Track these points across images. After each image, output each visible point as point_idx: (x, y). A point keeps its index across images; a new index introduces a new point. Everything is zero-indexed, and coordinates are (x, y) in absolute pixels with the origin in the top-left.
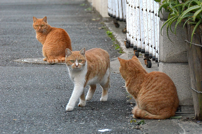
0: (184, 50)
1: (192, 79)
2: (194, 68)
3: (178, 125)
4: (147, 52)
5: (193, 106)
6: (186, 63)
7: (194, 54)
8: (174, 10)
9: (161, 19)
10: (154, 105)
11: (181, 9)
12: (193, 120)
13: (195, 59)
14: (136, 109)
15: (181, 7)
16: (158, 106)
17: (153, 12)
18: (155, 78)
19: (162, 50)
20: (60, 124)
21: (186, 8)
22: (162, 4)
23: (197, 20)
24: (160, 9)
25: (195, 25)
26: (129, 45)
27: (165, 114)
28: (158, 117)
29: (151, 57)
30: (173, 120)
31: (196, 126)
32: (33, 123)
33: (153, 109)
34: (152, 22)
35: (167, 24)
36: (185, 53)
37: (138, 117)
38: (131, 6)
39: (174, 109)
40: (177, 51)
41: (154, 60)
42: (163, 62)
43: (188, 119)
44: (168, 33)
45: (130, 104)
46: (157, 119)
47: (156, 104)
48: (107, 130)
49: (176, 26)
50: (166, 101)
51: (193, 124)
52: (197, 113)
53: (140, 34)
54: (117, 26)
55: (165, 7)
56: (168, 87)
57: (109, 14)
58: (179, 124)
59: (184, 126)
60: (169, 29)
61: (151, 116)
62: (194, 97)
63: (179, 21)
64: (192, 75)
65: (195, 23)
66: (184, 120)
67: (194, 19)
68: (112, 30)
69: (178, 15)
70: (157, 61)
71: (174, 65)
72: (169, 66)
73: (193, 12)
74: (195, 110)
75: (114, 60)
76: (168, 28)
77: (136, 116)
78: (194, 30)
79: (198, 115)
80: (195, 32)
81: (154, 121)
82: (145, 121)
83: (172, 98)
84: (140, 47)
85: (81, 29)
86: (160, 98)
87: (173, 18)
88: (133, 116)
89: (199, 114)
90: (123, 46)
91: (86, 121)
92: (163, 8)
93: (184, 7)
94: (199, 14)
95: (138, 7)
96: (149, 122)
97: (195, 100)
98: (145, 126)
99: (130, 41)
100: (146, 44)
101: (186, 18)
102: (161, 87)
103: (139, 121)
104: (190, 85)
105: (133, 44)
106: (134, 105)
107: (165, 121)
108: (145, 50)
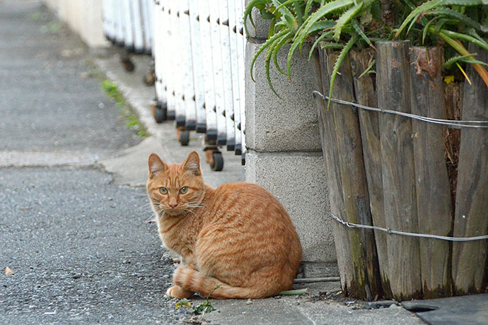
0: (311, 117)
1: (332, 193)
2: (337, 163)
3: (298, 312)
4: (210, 130)
5: (336, 262)
6: (318, 151)
7: (338, 127)
8: (284, 12)
9: (248, 38)
10: (233, 264)
11: (302, 10)
12: (336, 298)
13: (340, 139)
15: (303, 5)
17: (227, 24)
18: (232, 197)
19: (253, 119)
21: (316, 6)
23: (344, 37)
24: (249, 12)
25: (339, 50)
26: (163, 115)
27: (263, 282)
28: (247, 292)
29: (223, 142)
30: (284, 299)
31: (344, 312)
33: (233, 273)
34: (226, 50)
35: (268, 51)
36: (315, 126)
38: (166, 10)
40: (292, 121)
41: (231, 148)
42: (256, 151)
43: (322, 296)
44: (268, 73)
45: (171, 262)
46: (245, 298)
49: (290, 54)
50: (266, 249)
51: (336, 306)
52: (345, 278)
53: (192, 84)
54: (129, 67)
55: (261, 4)
56: (267, 215)
57: (108, 38)
58: (301, 309)
59: (313, 313)
60: (272, 64)
61: (228, 290)
62: (339, 238)
63: (298, 41)
64: (331, 183)
65: (340, 45)
66: (314, 299)
67: (337, 36)
68: (115, 77)
69: (296, 25)
70: (239, 152)
71: (286, 157)
72: (273, 160)
73: (333, 16)
74: (342, 273)
75: (124, 155)
76: (268, 62)
78: (337, 65)
79: (349, 285)
80: (339, 70)
81: (236, 303)
82: (212, 302)
83: (280, 241)
84: (193, 118)
85: (33, 78)
86: (248, 245)
87: (282, 35)
89: (353, 283)
90: (148, 119)
91: (61, 308)
92: (254, 9)
94: (349, 22)
95: (188, 13)
96: (222, 307)
97: (340, 246)
98: (212, 316)
99: (166, 104)
100: (209, 108)
101: (316, 33)
102: (250, 217)
103: (198, 304)
104: (327, 210)
105: (174, 112)
107: (264, 302)
108: (205, 125)
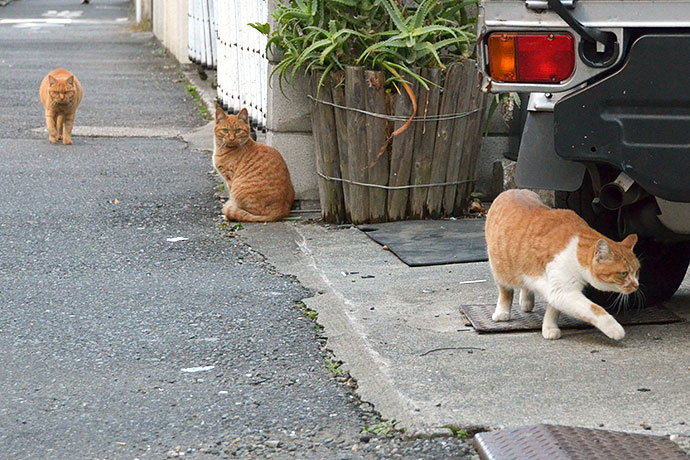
0: (306, 111)
1: (318, 158)
2: (321, 142)
3: (295, 231)
5: (319, 201)
6: (310, 132)
7: (322, 118)
8: (290, 46)
9: (270, 62)
10: (255, 200)
11: (301, 46)
12: (319, 223)
13: (323, 125)
14: (230, 206)
15: (302, 42)
16: (263, 200)
17: (259, 52)
18: (260, 154)
19: (271, 112)
20: (105, 229)
21: (309, 43)
22: (272, 37)
23: (326, 63)
24: (269, 45)
25: (323, 71)
27: (275, 213)
28: (264, 218)
29: (256, 125)
30: (287, 223)
31: (323, 231)
32: (60, 228)
33: (254, 206)
35: (280, 70)
36: (307, 117)
37: (232, 220)
39: (288, 205)
40: (295, 114)
41: (260, 129)
42: (273, 131)
43: (310, 221)
44: (280, 83)
45: (219, 198)
46: (263, 222)
47: (259, 196)
48: (182, 238)
49: (294, 72)
50: (274, 192)
51: (318, 228)
52: (324, 210)
54: (204, 77)
55: (277, 41)
56: (277, 170)
57: (191, 59)
58: (297, 229)
59: (304, 231)
61: (252, 217)
62: (321, 185)
63: (298, 65)
64: (318, 152)
65: (323, 68)
66: (305, 223)
67: (322, 62)
68: (194, 83)
69: (297, 54)
70: (264, 132)
71: (291, 135)
72: (283, 137)
73: (320, 50)
74: (322, 207)
76: (280, 76)
77: (228, 217)
78: (322, 79)
79: (326, 215)
80: (323, 83)
81: (257, 224)
82: (242, 224)
83: (283, 188)
86: (264, 188)
87: (289, 60)
88: (224, 217)
89: (329, 213)
90: (212, 109)
91: (148, 226)
92: (273, 44)
93: (305, 41)
94: (329, 54)
95: (236, 45)
96: (249, 227)
97: (321, 191)
98: (243, 233)
99: (222, 100)
100: (248, 103)
101: (310, 60)
102: (267, 169)
103: (233, 225)
104: (314, 168)
106: (227, 199)
107: (274, 224)
